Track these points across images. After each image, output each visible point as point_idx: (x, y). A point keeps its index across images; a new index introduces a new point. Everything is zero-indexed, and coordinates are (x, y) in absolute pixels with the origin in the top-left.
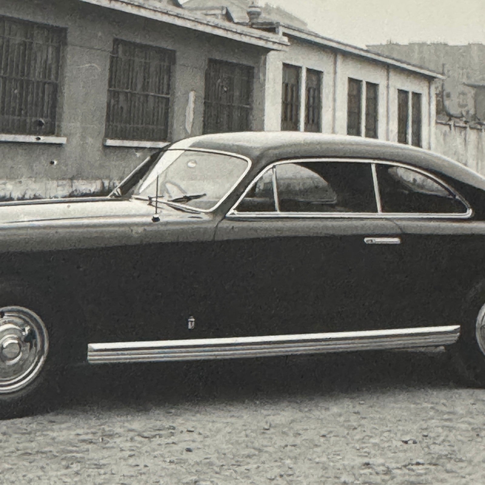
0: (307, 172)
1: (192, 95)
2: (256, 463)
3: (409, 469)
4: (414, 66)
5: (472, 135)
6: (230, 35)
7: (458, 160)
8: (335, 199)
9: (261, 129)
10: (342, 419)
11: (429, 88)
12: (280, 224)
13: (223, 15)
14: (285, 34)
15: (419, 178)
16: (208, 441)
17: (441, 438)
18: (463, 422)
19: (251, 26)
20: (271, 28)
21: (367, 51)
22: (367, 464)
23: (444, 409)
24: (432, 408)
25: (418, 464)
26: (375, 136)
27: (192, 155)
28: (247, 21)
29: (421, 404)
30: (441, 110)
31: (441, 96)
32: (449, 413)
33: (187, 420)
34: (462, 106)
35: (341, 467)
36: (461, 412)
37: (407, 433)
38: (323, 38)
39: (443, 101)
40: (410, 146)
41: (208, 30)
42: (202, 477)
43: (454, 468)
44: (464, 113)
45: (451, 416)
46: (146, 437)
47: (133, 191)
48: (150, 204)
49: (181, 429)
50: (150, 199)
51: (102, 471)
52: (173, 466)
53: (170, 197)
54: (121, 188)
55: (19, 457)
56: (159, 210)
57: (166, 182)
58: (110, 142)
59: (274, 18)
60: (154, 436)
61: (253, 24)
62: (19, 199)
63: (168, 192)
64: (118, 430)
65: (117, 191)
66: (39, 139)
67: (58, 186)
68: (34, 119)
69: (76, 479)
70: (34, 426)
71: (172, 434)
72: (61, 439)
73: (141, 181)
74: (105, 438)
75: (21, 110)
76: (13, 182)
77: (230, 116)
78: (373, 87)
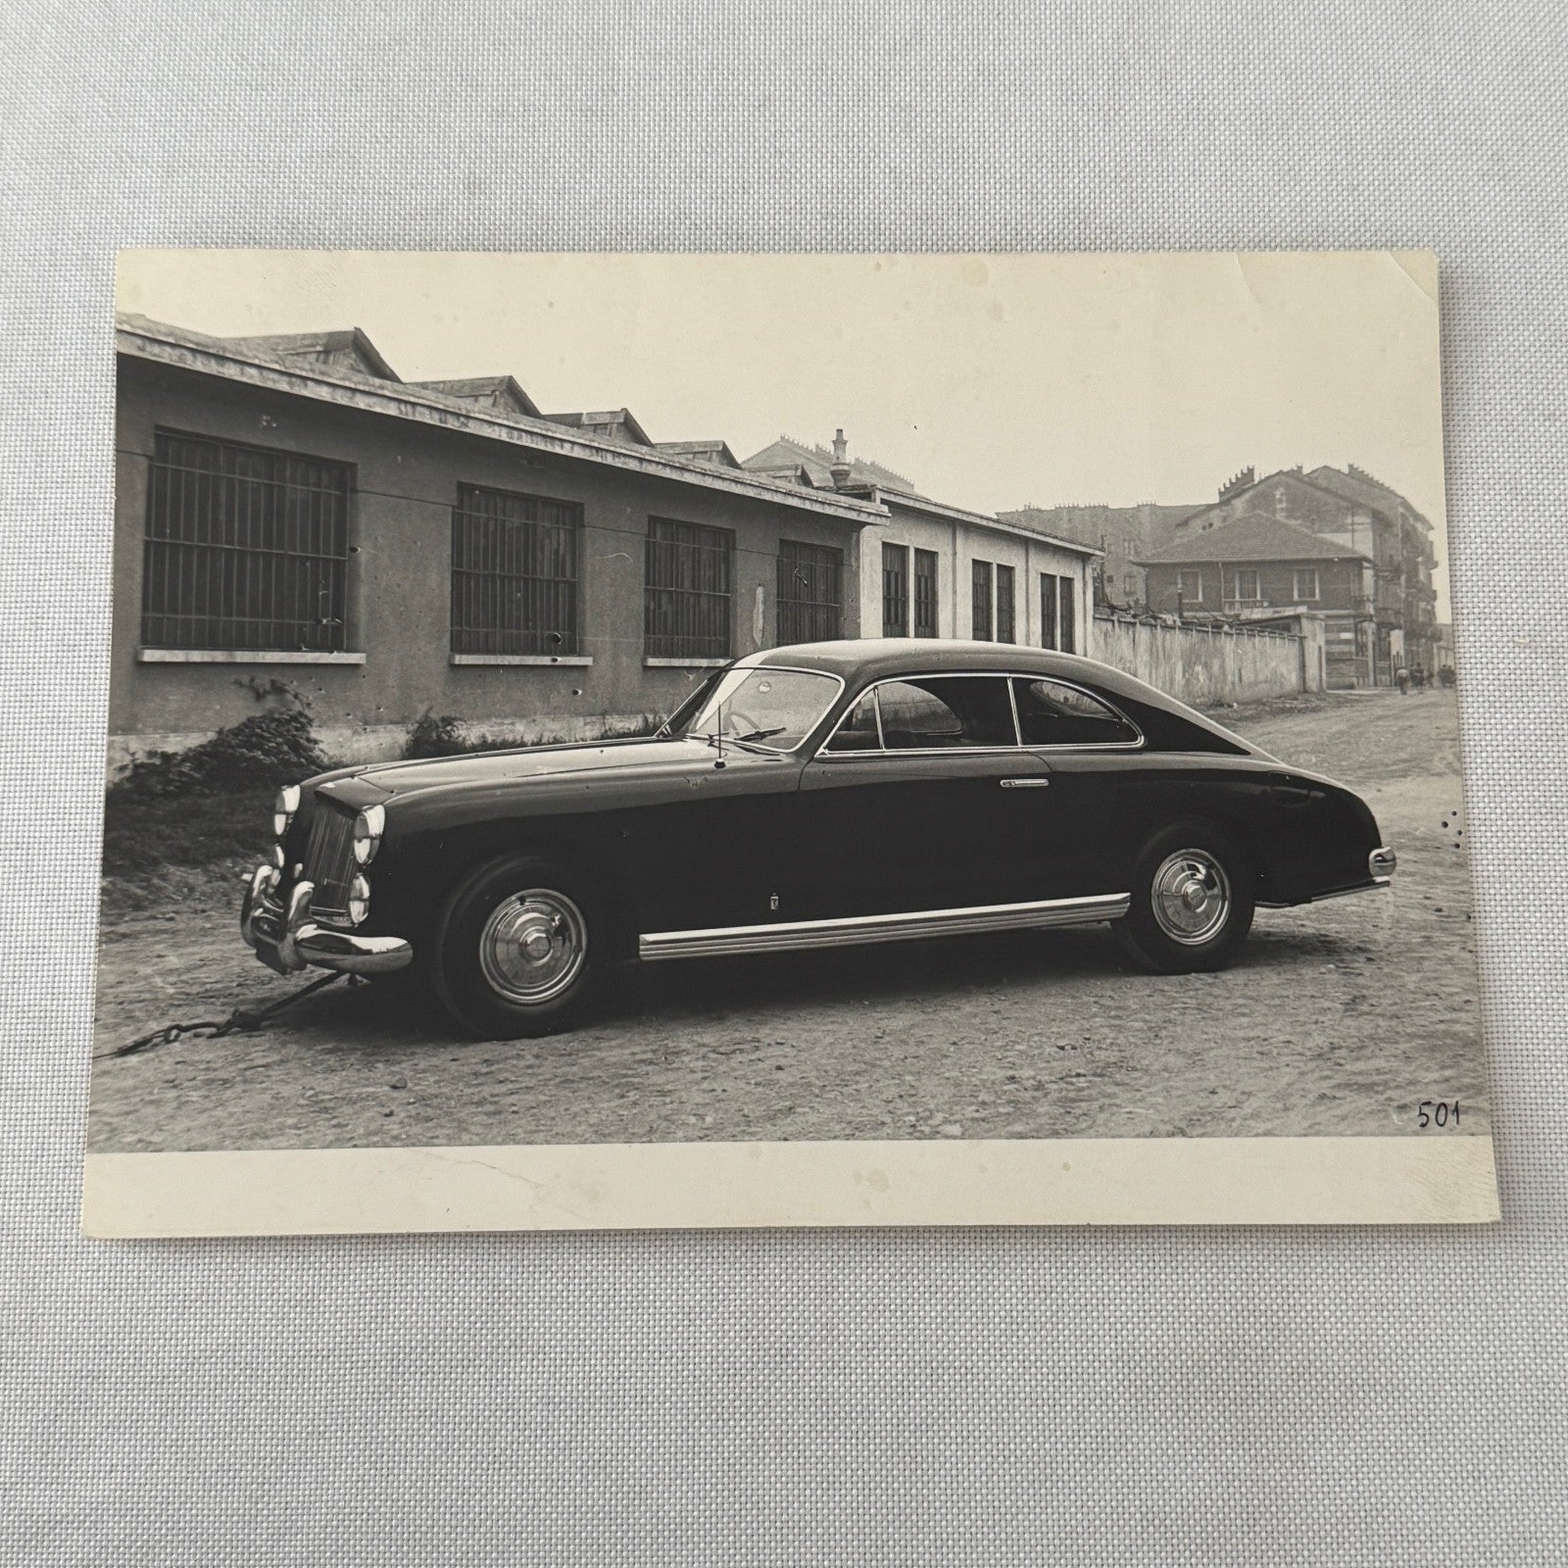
0: (921, 694)
1: (760, 591)
2: (868, 1081)
3: (1067, 1083)
4: (1062, 539)
5: (1143, 634)
6: (808, 506)
7: (1124, 669)
8: (958, 729)
9: (857, 636)
10: (977, 1021)
11: (1084, 569)
12: (887, 765)
13: (796, 477)
14: (883, 501)
15: (1072, 695)
16: (805, 1055)
17: (1109, 1041)
18: (1136, 1020)
19: (838, 491)
20: (865, 493)
21: (997, 521)
22: (1012, 1079)
23: (1111, 1003)
24: (1095, 1002)
25: (1078, 1075)
26: (1012, 641)
27: (765, 675)
28: (832, 484)
29: (1081, 998)
30: (1100, 600)
31: (1100, 582)
32: (1118, 1008)
33: (775, 1029)
34: (1128, 594)
35: (978, 1083)
36: (1134, 1007)
37: (1063, 1036)
38: (936, 505)
39: (1103, 589)
40: (1058, 653)
41: (778, 499)
42: (798, 1102)
43: (1127, 1080)
44: (1132, 603)
45: (1120, 1013)
46: (722, 1054)
47: (687, 728)
48: (711, 745)
49: (768, 1041)
50: (711, 737)
51: (668, 1100)
52: (760, 1089)
53: (738, 734)
54: (670, 724)
55: (557, 1086)
56: (723, 754)
57: (732, 714)
58: (652, 662)
59: (868, 479)
60: (734, 1052)
61: (839, 489)
62: (533, 744)
63: (735, 729)
64: (685, 1045)
65: (666, 728)
66: (555, 660)
67: (585, 724)
68: (546, 633)
69: (635, 1111)
70: (576, 1045)
71: (757, 1048)
72: (613, 1060)
73: (697, 714)
74: (670, 1058)
75: (527, 620)
76: (524, 721)
77: (813, 622)
78: (1007, 571)
